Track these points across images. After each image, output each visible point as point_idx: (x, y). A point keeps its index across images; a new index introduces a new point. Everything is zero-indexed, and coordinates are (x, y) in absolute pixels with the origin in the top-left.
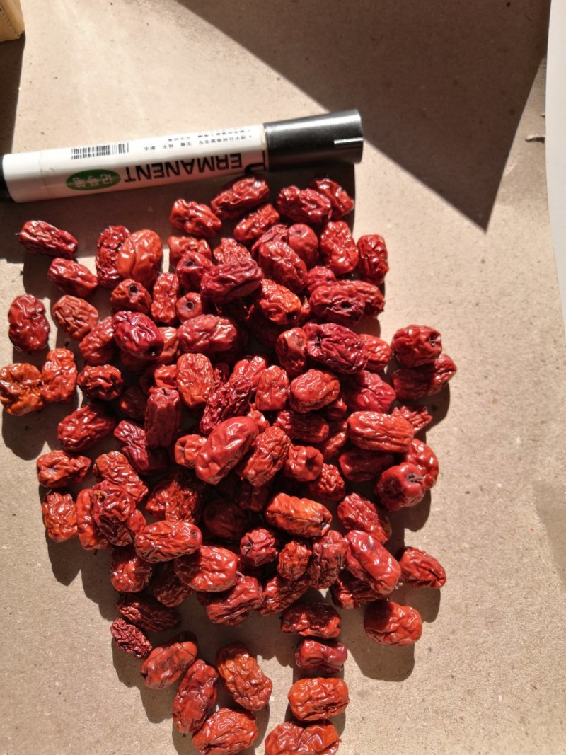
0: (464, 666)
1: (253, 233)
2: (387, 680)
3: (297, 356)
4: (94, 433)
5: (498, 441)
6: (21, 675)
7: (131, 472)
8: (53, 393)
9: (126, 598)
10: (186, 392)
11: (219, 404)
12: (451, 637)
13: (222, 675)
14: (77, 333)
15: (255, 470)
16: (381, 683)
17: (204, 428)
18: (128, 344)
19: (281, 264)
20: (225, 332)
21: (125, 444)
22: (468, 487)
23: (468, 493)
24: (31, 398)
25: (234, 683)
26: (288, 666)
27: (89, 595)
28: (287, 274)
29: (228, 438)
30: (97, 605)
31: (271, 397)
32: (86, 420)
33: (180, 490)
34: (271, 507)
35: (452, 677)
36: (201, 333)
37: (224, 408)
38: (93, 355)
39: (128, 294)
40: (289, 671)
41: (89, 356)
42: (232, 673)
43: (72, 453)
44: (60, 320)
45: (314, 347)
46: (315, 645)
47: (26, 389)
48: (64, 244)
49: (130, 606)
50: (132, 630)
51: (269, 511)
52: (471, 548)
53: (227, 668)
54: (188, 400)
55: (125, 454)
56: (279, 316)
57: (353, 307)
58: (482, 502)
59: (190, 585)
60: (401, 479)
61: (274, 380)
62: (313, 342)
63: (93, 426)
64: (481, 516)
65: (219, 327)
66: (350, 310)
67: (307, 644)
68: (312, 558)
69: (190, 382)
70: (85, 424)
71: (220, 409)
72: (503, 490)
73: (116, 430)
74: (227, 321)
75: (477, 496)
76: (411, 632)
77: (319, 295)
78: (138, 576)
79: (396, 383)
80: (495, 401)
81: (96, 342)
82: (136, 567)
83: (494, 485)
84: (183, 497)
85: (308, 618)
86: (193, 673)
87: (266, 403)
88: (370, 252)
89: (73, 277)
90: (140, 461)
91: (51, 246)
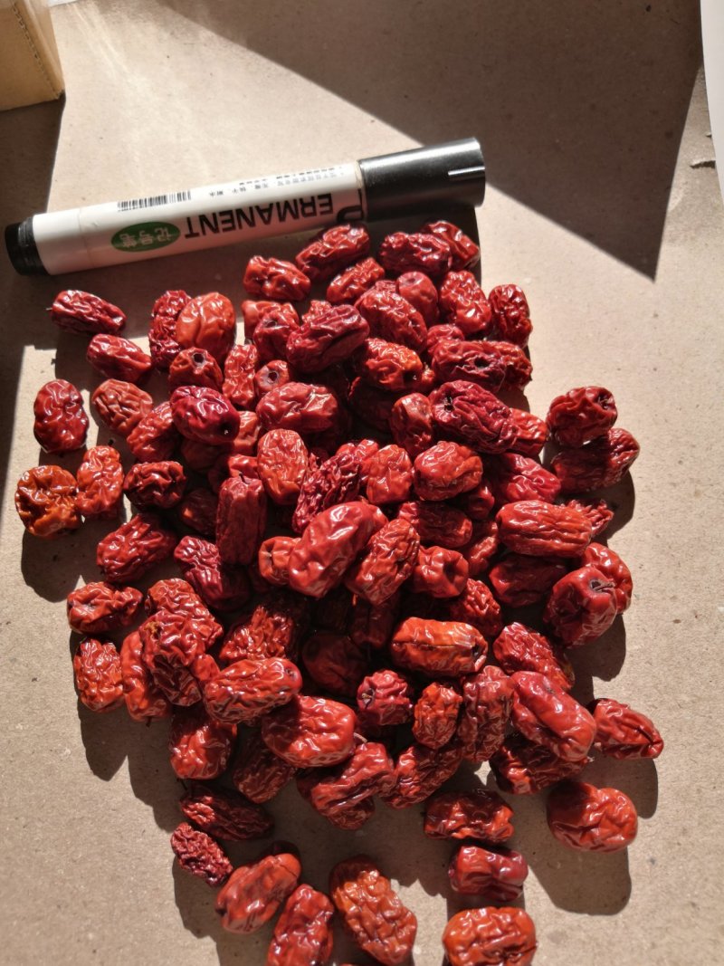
0: (710, 886)
1: (351, 291)
2: (592, 913)
3: (420, 426)
4: (146, 553)
5: (710, 547)
6: (37, 924)
7: (197, 602)
8: (92, 501)
9: (193, 789)
10: (271, 477)
11: (319, 489)
12: (682, 840)
13: (339, 907)
14: (123, 425)
15: (373, 574)
16: (583, 918)
17: (299, 524)
18: (192, 421)
19: (391, 314)
20: (322, 402)
21: (189, 566)
22: (677, 614)
23: (677, 621)
24: (61, 509)
25: (359, 917)
26: (439, 896)
27: (138, 794)
28: (400, 327)
29: (333, 525)
30: (151, 809)
31: (388, 481)
32: (135, 534)
33: (268, 617)
34: (400, 636)
35: (694, 905)
36: (290, 403)
37: (324, 493)
38: (146, 448)
39: (191, 363)
40: (440, 903)
41: (140, 451)
42: (355, 901)
43: (116, 585)
44: (102, 408)
45: (443, 411)
46: (478, 852)
47: (55, 498)
48: (108, 317)
49: (200, 802)
50: (203, 839)
51: (396, 642)
52: (693, 702)
53: (347, 895)
54: (275, 488)
55: (190, 581)
56: (392, 377)
57: (491, 366)
58: (700, 633)
59: (286, 755)
60: (582, 586)
61: (391, 459)
62: (442, 406)
63: (145, 543)
64: (702, 654)
65: (313, 396)
66: (486, 369)
67: (466, 851)
68: (464, 707)
69: (277, 463)
70: (134, 540)
71: (319, 496)
73: (177, 549)
74: (324, 389)
75: (691, 625)
76: (621, 826)
77: (444, 351)
78: (211, 754)
79: (558, 469)
80: (697, 494)
81: (150, 432)
82: (207, 737)
83: (714, 609)
84: (272, 626)
85: (463, 810)
86: (297, 903)
87: (383, 492)
88: (505, 304)
89: (119, 354)
90: (211, 586)
91: (92, 319)
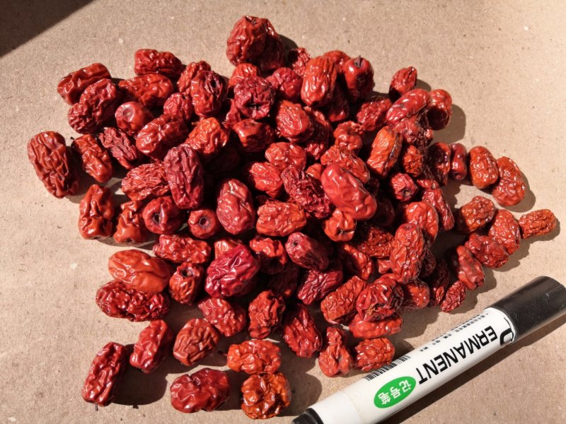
4: (311, 321)
5: (313, 11)
7: (344, 288)
8: (275, 360)
10: (296, 225)
12: (439, 78)
13: (476, 229)
14: (215, 339)
17: (328, 211)
19: (165, 134)
20: (237, 188)
22: (345, 40)
23: (349, 42)
24: (278, 383)
25: (481, 220)
29: (349, 185)
30: (429, 325)
31: (297, 158)
33: (367, 240)
34: (380, 170)
36: (241, 208)
37: (314, 193)
38: (241, 320)
39: (190, 279)
40: (463, 188)
41: (241, 325)
44: (200, 356)
45: (259, 112)
47: (270, 387)
48: (115, 354)
49: (436, 295)
50: (450, 293)
51: (382, 173)
52: (385, 50)
53: (472, 225)
54: (303, 224)
55: (327, 294)
57: (215, 79)
58: (355, 34)
59: (435, 238)
62: (254, 112)
63: (305, 322)
64: (364, 37)
65: (232, 192)
67: (454, 167)
68: (416, 145)
69: (287, 220)
70: (304, 329)
71: (314, 196)
72: (347, 17)
73: (306, 302)
74: (225, 185)
75: (350, 36)
78: (420, 286)
81: (229, 317)
82: (414, 287)
83: (344, 22)
84: (373, 239)
90: (337, 278)
91: (117, 369)
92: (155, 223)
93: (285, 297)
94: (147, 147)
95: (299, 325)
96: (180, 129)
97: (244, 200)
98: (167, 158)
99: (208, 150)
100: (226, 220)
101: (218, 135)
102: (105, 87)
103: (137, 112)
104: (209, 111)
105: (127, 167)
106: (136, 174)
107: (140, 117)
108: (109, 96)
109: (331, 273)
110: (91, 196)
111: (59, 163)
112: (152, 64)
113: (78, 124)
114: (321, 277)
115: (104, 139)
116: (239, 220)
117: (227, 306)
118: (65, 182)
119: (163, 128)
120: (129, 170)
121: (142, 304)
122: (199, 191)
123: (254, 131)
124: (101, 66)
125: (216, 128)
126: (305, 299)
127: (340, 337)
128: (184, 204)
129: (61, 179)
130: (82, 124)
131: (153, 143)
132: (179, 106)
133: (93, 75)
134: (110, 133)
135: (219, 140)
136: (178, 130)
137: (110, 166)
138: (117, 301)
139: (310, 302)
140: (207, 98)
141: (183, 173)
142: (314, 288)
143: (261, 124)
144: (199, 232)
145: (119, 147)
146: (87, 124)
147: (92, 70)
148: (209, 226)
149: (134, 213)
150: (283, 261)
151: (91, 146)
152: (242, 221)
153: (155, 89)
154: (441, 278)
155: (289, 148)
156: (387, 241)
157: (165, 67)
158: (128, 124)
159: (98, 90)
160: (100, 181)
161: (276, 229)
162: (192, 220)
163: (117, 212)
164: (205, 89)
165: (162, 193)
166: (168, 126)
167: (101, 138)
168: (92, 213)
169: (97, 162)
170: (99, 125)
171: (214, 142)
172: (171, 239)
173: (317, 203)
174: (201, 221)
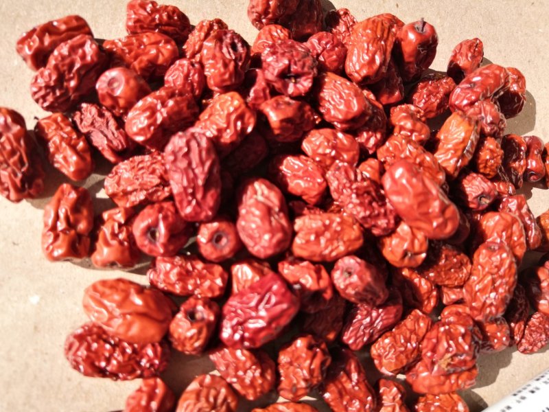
10: (349, 246)
14: (233, 405)
17: (390, 226)
19: (168, 113)
20: (265, 191)
23: (397, 6)
36: (273, 222)
46: (532, 159)
49: (514, 332)
55: (381, 336)
57: (236, 41)
65: (260, 198)
71: (374, 205)
74: (250, 188)
85: (515, 161)
92: (150, 242)
93: (328, 343)
94: (141, 131)
95: (346, 382)
96: (188, 108)
97: (277, 209)
98: (169, 148)
99: (227, 137)
100: (251, 237)
101: (241, 117)
102: (82, 45)
103: (127, 82)
104: (228, 83)
105: (112, 159)
106: (124, 169)
107: (132, 89)
108: (89, 58)
109: (389, 308)
110: (59, 201)
111: (13, 153)
112: (150, 18)
113: (44, 98)
114: (374, 314)
115: (82, 120)
116: (271, 239)
117: (251, 359)
118: (22, 181)
119: (164, 105)
120: (116, 164)
121: (130, 358)
122: (215, 196)
123: (290, 112)
124: (78, 18)
125: (240, 107)
126: (353, 343)
127: (400, 396)
128: (193, 214)
129: (16, 175)
130: (50, 99)
131: (149, 126)
132: (187, 77)
133: (68, 30)
134: (89, 111)
135: (243, 123)
136: (185, 109)
137: (88, 158)
138: (93, 355)
139: (360, 346)
140: (226, 65)
141: (193, 170)
142: (365, 328)
143: (300, 102)
144: (212, 253)
145: (102, 132)
146: (56, 99)
147: (65, 23)
148: (226, 245)
149: (120, 225)
150: (328, 295)
151: (62, 129)
152: (274, 241)
153: (153, 52)
154: (521, 310)
155: (336, 137)
156: (462, 264)
157: (168, 24)
158: (115, 99)
159: (73, 50)
160: (73, 179)
161: (321, 252)
162: (203, 237)
163: (97, 222)
164: (223, 53)
165: (161, 198)
166: (171, 103)
167: (77, 119)
168: (61, 226)
169: (69, 152)
170: (73, 101)
171: (235, 126)
172: (172, 264)
173: (378, 215)
174: (216, 238)
